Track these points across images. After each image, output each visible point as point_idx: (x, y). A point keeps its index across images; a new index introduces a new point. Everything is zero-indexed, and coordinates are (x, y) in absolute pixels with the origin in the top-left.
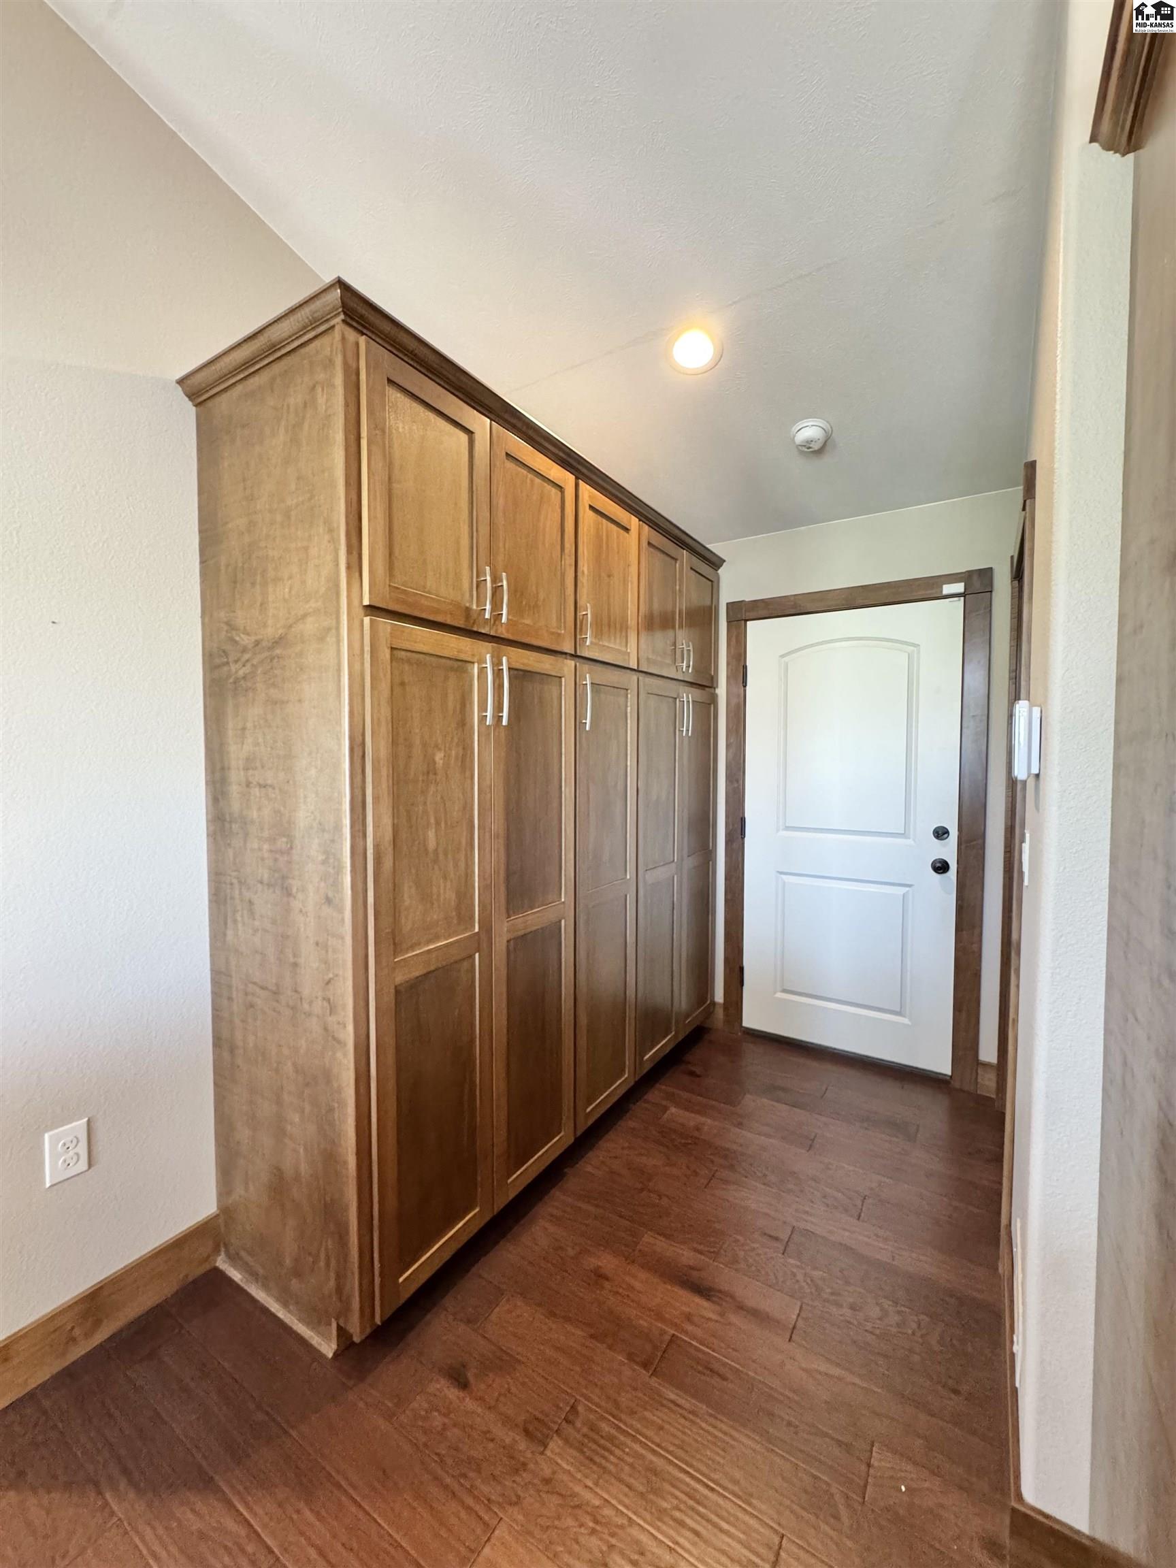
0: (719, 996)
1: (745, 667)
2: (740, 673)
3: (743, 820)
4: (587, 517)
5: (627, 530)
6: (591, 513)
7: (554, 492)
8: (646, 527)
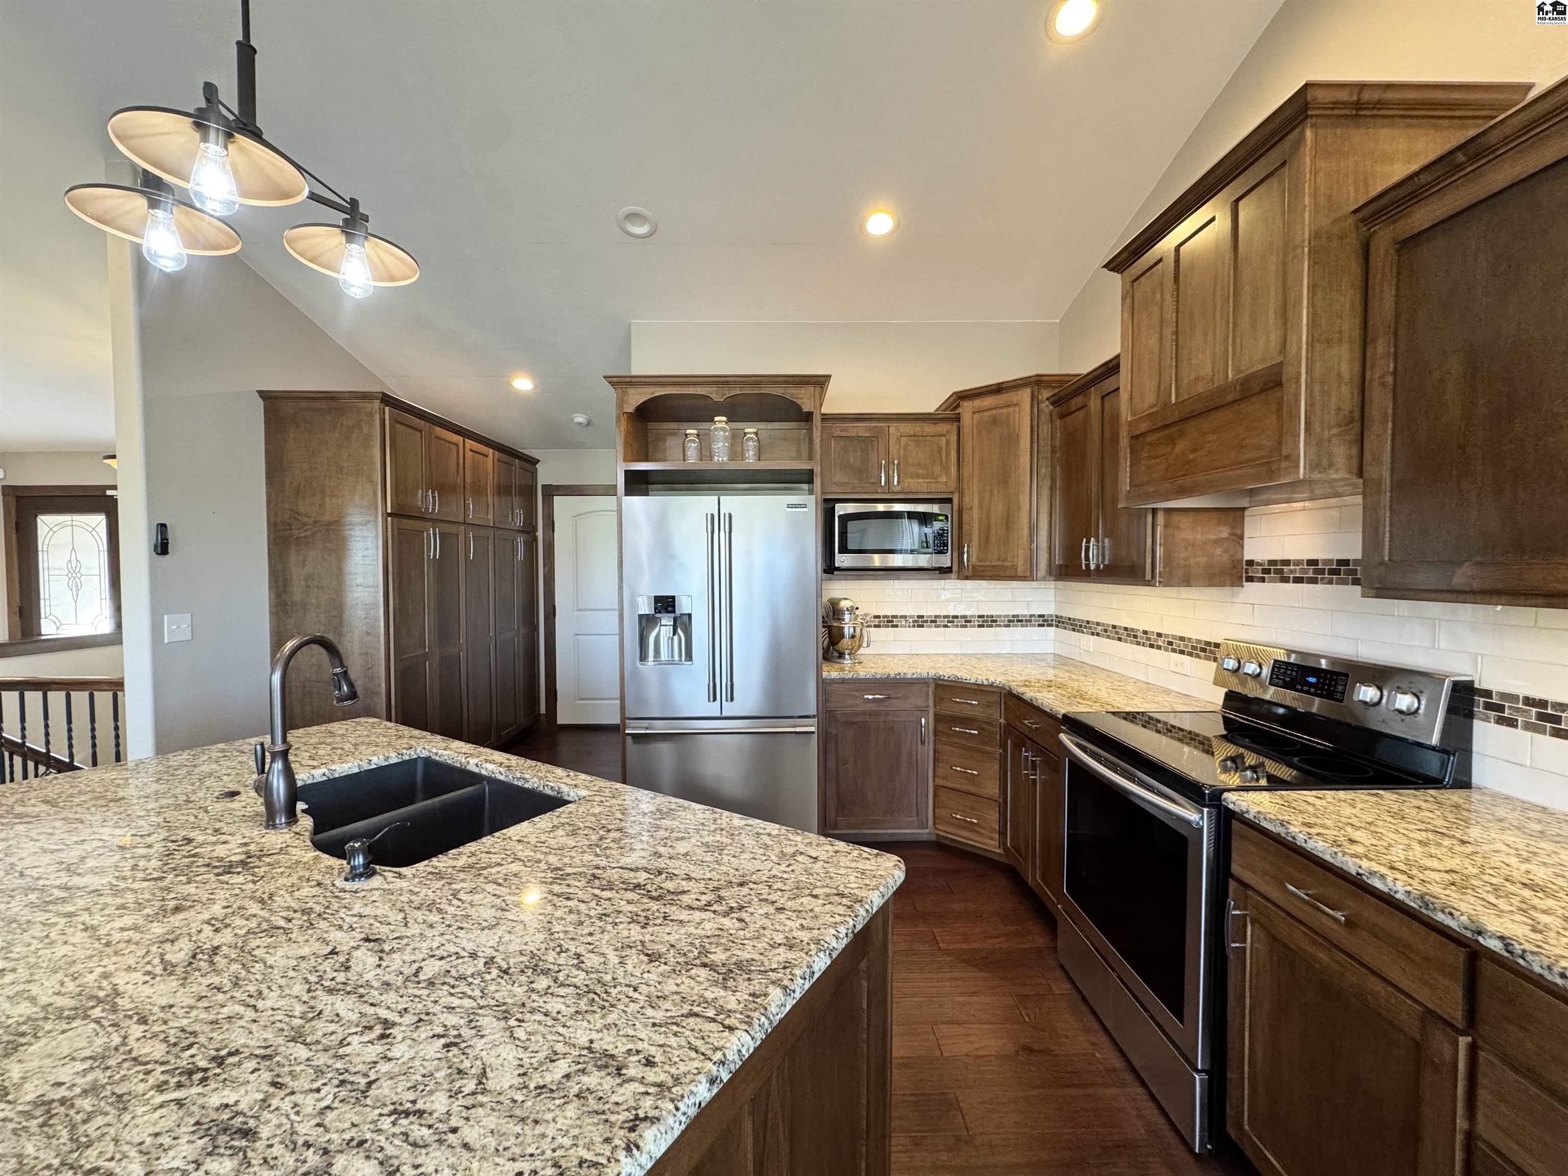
0: (543, 710)
1: (553, 522)
2: (550, 524)
3: (554, 607)
4: (469, 454)
5: (487, 456)
6: (470, 453)
7: (454, 447)
8: (496, 453)
